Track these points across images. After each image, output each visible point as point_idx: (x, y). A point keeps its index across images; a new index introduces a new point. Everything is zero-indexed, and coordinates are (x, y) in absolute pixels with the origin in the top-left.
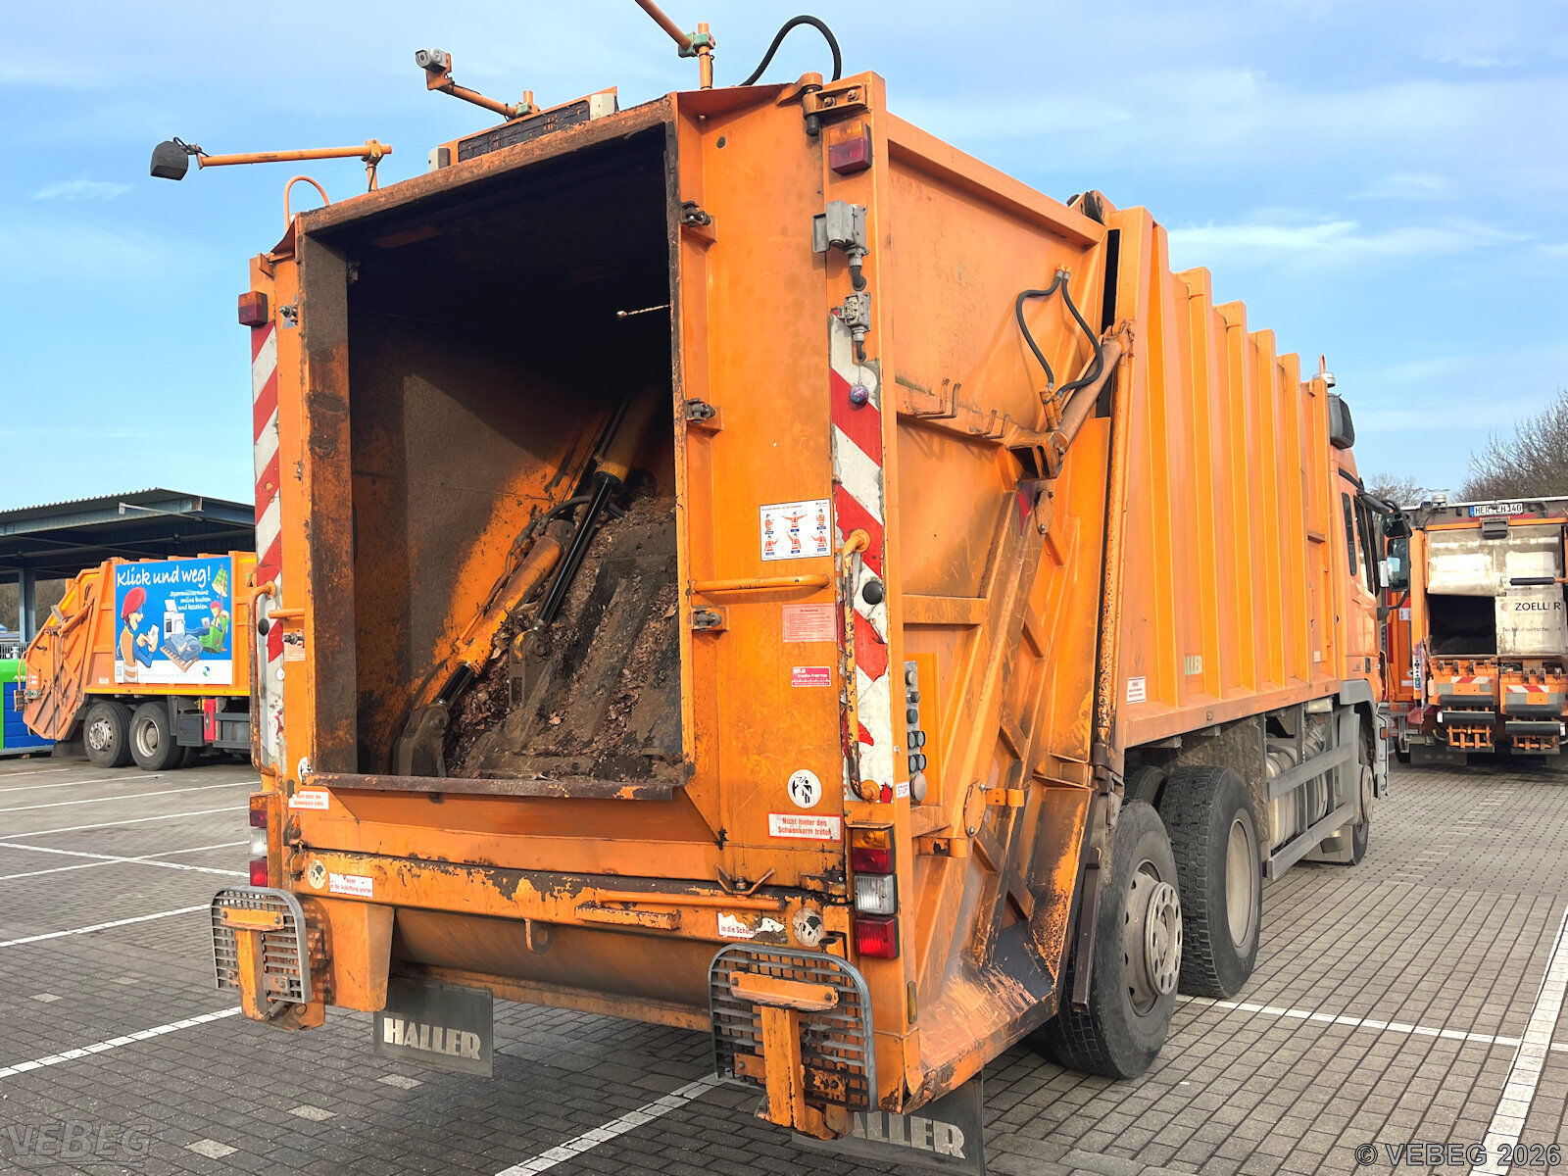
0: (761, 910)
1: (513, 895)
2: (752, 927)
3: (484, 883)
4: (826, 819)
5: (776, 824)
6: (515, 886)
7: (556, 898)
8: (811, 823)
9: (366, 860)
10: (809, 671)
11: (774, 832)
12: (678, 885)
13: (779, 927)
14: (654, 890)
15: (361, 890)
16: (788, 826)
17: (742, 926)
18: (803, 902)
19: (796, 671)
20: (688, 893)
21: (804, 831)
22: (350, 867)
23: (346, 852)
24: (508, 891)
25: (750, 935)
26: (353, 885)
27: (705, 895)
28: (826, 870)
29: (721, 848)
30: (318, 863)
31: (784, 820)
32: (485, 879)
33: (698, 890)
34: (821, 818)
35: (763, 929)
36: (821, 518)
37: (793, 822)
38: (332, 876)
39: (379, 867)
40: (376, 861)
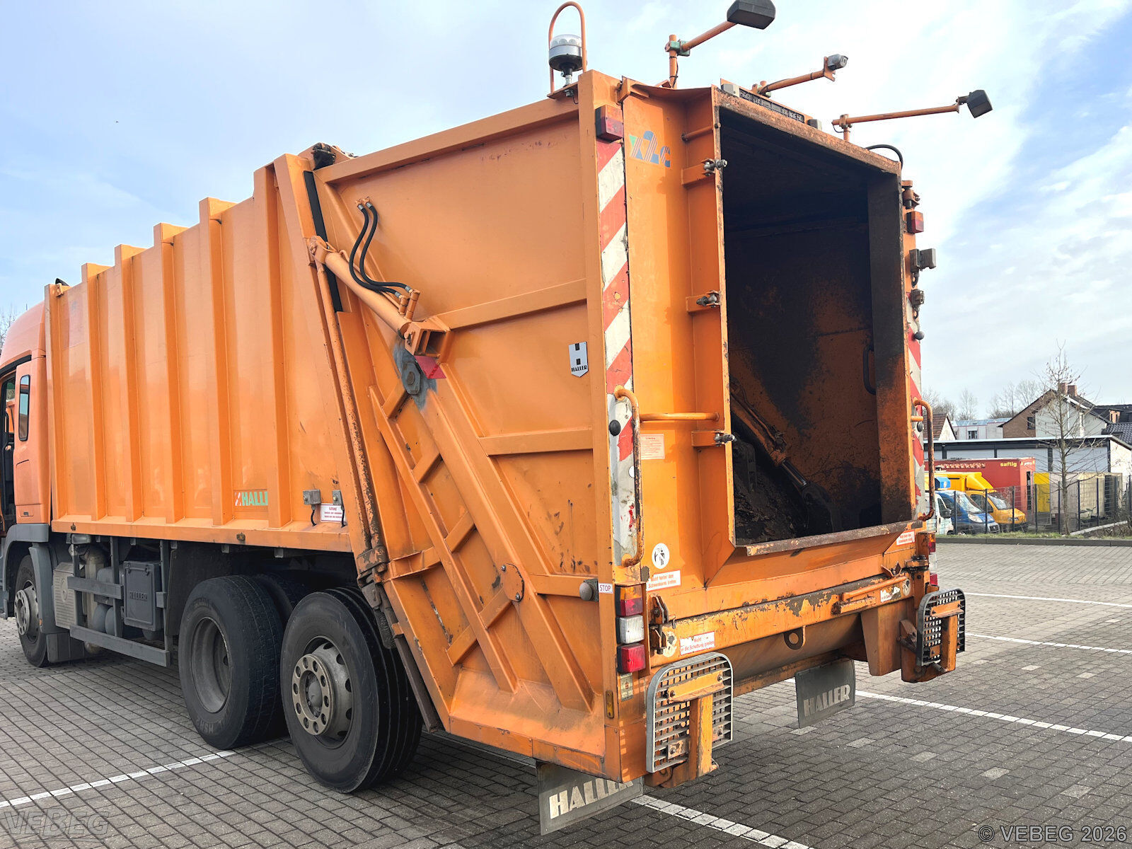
1: (800, 612)
2: (890, 594)
3: (783, 610)
4: (911, 533)
6: (800, 607)
7: (820, 606)
9: (709, 618)
12: (868, 581)
13: (898, 590)
15: (705, 644)
16: (902, 539)
17: (887, 595)
21: (906, 540)
22: (696, 629)
24: (797, 612)
26: (699, 643)
29: (884, 556)
30: (670, 634)
32: (785, 607)
33: (874, 581)
35: (894, 593)
38: (682, 641)
39: (720, 621)
40: (717, 616)
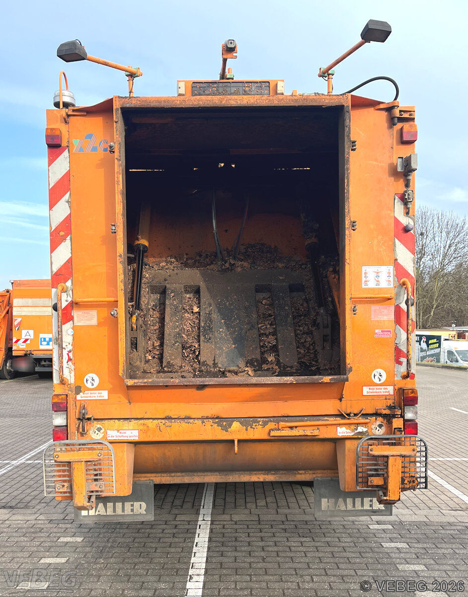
0: (357, 424)
1: (229, 429)
2: (353, 431)
3: (212, 426)
4: (388, 387)
5: (366, 391)
6: (230, 426)
7: (254, 428)
8: (381, 389)
9: (133, 422)
10: (382, 331)
11: (365, 393)
12: (318, 418)
13: (365, 430)
14: (307, 421)
15: (130, 437)
16: (371, 391)
17: (348, 431)
18: (376, 419)
19: (377, 331)
20: (323, 420)
21: (378, 392)
22: (123, 426)
23: (119, 419)
24: (225, 429)
25: (353, 434)
26: (124, 435)
27: (332, 420)
28: (387, 406)
29: (341, 401)
30: (98, 426)
31: (370, 389)
32: (213, 424)
33: (328, 419)
34: (385, 387)
35: (358, 431)
36: (389, 273)
37: (373, 389)
38: (109, 432)
39: (144, 424)
40: (142, 421)
